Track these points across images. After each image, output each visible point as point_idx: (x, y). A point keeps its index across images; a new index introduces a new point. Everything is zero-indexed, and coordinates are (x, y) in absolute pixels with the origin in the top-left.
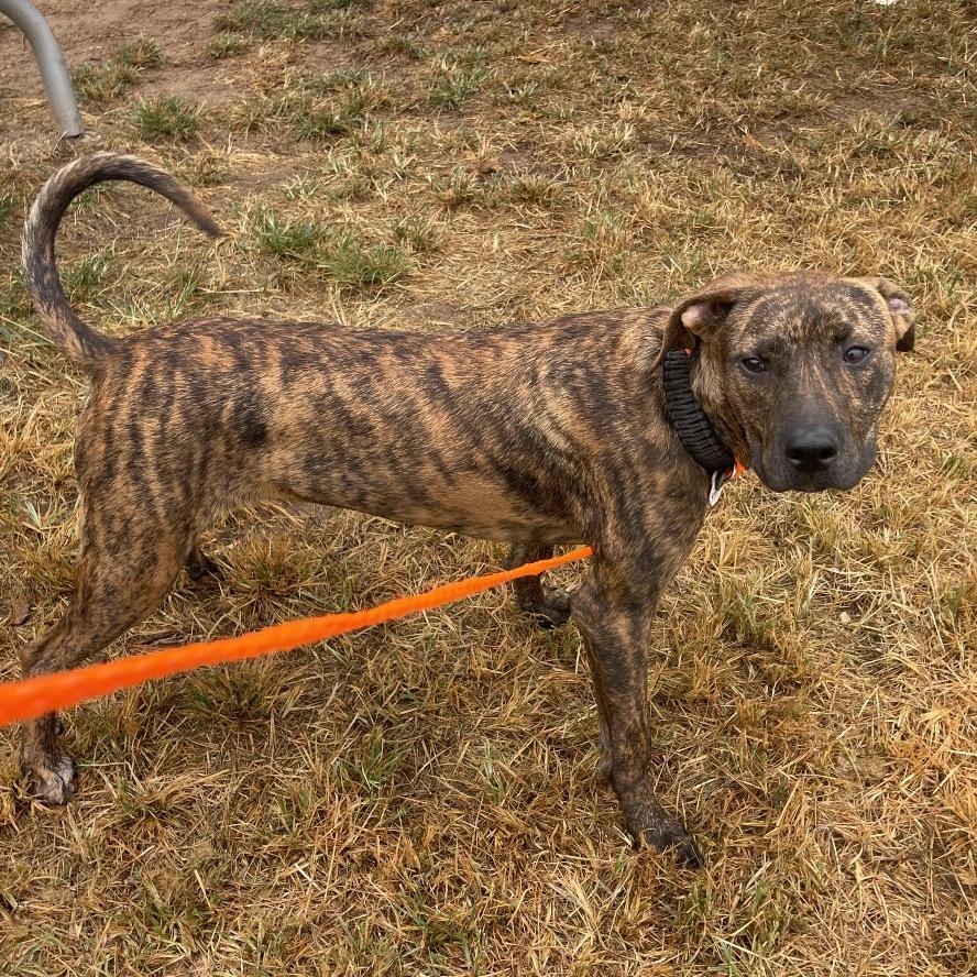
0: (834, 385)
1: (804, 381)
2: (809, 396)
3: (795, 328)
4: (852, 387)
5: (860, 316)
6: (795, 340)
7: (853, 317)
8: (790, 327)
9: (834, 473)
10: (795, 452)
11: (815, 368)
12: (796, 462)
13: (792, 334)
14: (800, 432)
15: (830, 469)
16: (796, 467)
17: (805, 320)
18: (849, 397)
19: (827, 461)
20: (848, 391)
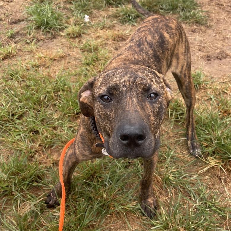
0: (143, 108)
1: (129, 105)
2: (131, 111)
3: (125, 81)
4: (151, 111)
5: (154, 81)
6: (125, 86)
7: (152, 81)
8: (122, 80)
9: (143, 149)
10: (125, 137)
11: (134, 99)
12: (125, 142)
13: (124, 83)
14: (127, 127)
15: (142, 146)
16: (125, 145)
17: (130, 78)
18: (150, 115)
19: (141, 142)
20: (149, 112)
